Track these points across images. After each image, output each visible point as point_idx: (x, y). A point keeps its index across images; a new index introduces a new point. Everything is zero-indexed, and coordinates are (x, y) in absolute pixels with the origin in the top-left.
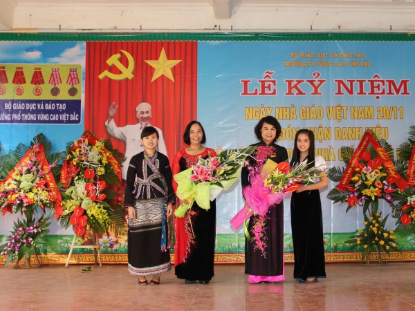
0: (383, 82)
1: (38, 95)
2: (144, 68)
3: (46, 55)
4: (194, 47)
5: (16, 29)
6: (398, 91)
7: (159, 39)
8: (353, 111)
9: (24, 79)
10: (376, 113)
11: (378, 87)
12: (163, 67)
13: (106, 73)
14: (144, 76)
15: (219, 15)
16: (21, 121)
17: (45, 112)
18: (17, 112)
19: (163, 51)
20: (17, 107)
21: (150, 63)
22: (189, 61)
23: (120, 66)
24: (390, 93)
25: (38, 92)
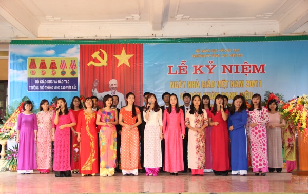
0: (250, 66)
1: (54, 75)
2: (113, 60)
3: (58, 52)
4: (141, 47)
5: (40, 38)
6: (258, 71)
7: (121, 42)
8: (232, 83)
9: (46, 66)
10: (245, 84)
11: (247, 69)
12: (124, 58)
13: (92, 63)
14: (113, 64)
15: (155, 28)
16: (45, 90)
17: (58, 85)
18: (42, 85)
19: (123, 50)
20: (42, 82)
21: (116, 56)
22: (138, 55)
23: (99, 58)
24: (254, 72)
25: (54, 73)
